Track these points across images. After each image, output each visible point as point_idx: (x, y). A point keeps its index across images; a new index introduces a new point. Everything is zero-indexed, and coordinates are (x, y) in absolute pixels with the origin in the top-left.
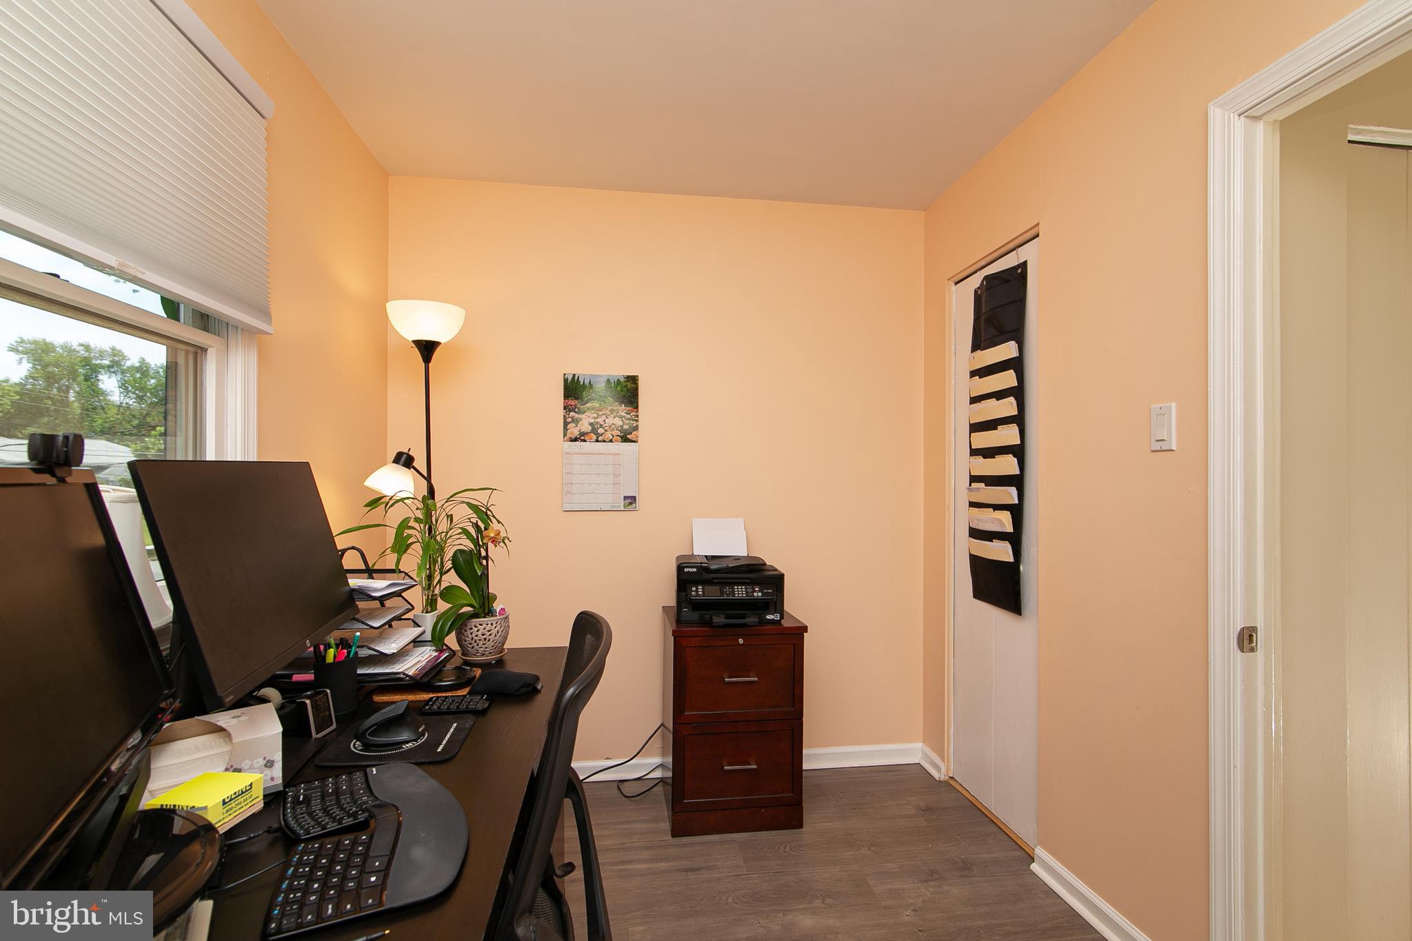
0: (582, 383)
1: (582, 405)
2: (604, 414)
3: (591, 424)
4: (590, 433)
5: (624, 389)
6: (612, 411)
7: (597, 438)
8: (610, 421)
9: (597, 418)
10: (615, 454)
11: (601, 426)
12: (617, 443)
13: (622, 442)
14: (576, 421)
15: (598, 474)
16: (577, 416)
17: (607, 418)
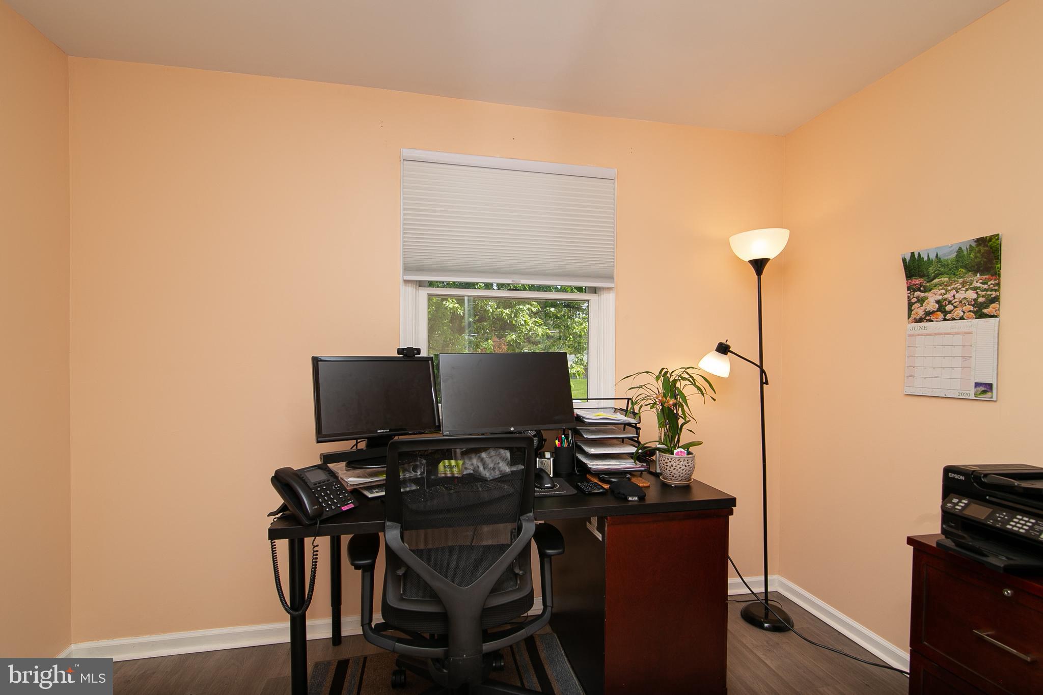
0: (926, 259)
1: (928, 282)
2: (953, 289)
3: (938, 302)
4: (937, 311)
5: (978, 255)
6: (963, 284)
7: (945, 316)
8: (961, 295)
9: (945, 294)
10: (966, 333)
11: (950, 302)
12: (970, 320)
13: (976, 318)
14: (921, 301)
15: (944, 357)
16: (922, 295)
17: (957, 292)
